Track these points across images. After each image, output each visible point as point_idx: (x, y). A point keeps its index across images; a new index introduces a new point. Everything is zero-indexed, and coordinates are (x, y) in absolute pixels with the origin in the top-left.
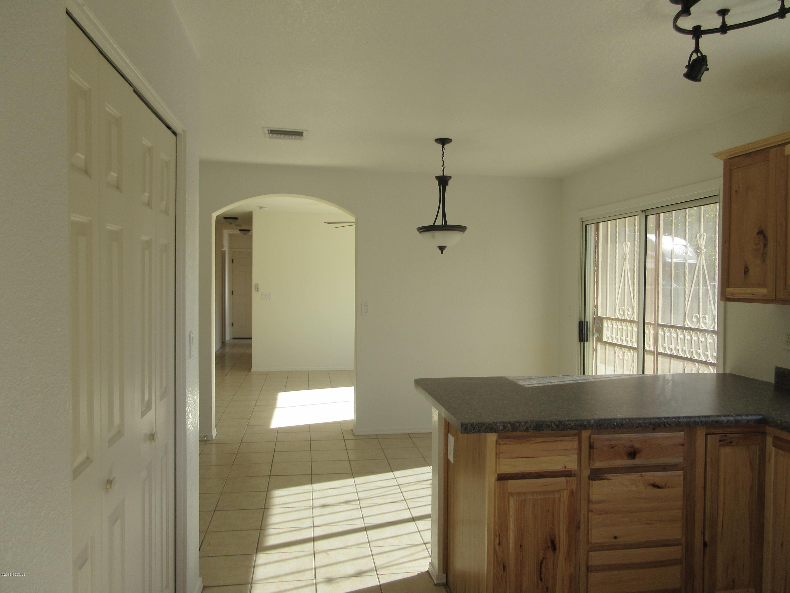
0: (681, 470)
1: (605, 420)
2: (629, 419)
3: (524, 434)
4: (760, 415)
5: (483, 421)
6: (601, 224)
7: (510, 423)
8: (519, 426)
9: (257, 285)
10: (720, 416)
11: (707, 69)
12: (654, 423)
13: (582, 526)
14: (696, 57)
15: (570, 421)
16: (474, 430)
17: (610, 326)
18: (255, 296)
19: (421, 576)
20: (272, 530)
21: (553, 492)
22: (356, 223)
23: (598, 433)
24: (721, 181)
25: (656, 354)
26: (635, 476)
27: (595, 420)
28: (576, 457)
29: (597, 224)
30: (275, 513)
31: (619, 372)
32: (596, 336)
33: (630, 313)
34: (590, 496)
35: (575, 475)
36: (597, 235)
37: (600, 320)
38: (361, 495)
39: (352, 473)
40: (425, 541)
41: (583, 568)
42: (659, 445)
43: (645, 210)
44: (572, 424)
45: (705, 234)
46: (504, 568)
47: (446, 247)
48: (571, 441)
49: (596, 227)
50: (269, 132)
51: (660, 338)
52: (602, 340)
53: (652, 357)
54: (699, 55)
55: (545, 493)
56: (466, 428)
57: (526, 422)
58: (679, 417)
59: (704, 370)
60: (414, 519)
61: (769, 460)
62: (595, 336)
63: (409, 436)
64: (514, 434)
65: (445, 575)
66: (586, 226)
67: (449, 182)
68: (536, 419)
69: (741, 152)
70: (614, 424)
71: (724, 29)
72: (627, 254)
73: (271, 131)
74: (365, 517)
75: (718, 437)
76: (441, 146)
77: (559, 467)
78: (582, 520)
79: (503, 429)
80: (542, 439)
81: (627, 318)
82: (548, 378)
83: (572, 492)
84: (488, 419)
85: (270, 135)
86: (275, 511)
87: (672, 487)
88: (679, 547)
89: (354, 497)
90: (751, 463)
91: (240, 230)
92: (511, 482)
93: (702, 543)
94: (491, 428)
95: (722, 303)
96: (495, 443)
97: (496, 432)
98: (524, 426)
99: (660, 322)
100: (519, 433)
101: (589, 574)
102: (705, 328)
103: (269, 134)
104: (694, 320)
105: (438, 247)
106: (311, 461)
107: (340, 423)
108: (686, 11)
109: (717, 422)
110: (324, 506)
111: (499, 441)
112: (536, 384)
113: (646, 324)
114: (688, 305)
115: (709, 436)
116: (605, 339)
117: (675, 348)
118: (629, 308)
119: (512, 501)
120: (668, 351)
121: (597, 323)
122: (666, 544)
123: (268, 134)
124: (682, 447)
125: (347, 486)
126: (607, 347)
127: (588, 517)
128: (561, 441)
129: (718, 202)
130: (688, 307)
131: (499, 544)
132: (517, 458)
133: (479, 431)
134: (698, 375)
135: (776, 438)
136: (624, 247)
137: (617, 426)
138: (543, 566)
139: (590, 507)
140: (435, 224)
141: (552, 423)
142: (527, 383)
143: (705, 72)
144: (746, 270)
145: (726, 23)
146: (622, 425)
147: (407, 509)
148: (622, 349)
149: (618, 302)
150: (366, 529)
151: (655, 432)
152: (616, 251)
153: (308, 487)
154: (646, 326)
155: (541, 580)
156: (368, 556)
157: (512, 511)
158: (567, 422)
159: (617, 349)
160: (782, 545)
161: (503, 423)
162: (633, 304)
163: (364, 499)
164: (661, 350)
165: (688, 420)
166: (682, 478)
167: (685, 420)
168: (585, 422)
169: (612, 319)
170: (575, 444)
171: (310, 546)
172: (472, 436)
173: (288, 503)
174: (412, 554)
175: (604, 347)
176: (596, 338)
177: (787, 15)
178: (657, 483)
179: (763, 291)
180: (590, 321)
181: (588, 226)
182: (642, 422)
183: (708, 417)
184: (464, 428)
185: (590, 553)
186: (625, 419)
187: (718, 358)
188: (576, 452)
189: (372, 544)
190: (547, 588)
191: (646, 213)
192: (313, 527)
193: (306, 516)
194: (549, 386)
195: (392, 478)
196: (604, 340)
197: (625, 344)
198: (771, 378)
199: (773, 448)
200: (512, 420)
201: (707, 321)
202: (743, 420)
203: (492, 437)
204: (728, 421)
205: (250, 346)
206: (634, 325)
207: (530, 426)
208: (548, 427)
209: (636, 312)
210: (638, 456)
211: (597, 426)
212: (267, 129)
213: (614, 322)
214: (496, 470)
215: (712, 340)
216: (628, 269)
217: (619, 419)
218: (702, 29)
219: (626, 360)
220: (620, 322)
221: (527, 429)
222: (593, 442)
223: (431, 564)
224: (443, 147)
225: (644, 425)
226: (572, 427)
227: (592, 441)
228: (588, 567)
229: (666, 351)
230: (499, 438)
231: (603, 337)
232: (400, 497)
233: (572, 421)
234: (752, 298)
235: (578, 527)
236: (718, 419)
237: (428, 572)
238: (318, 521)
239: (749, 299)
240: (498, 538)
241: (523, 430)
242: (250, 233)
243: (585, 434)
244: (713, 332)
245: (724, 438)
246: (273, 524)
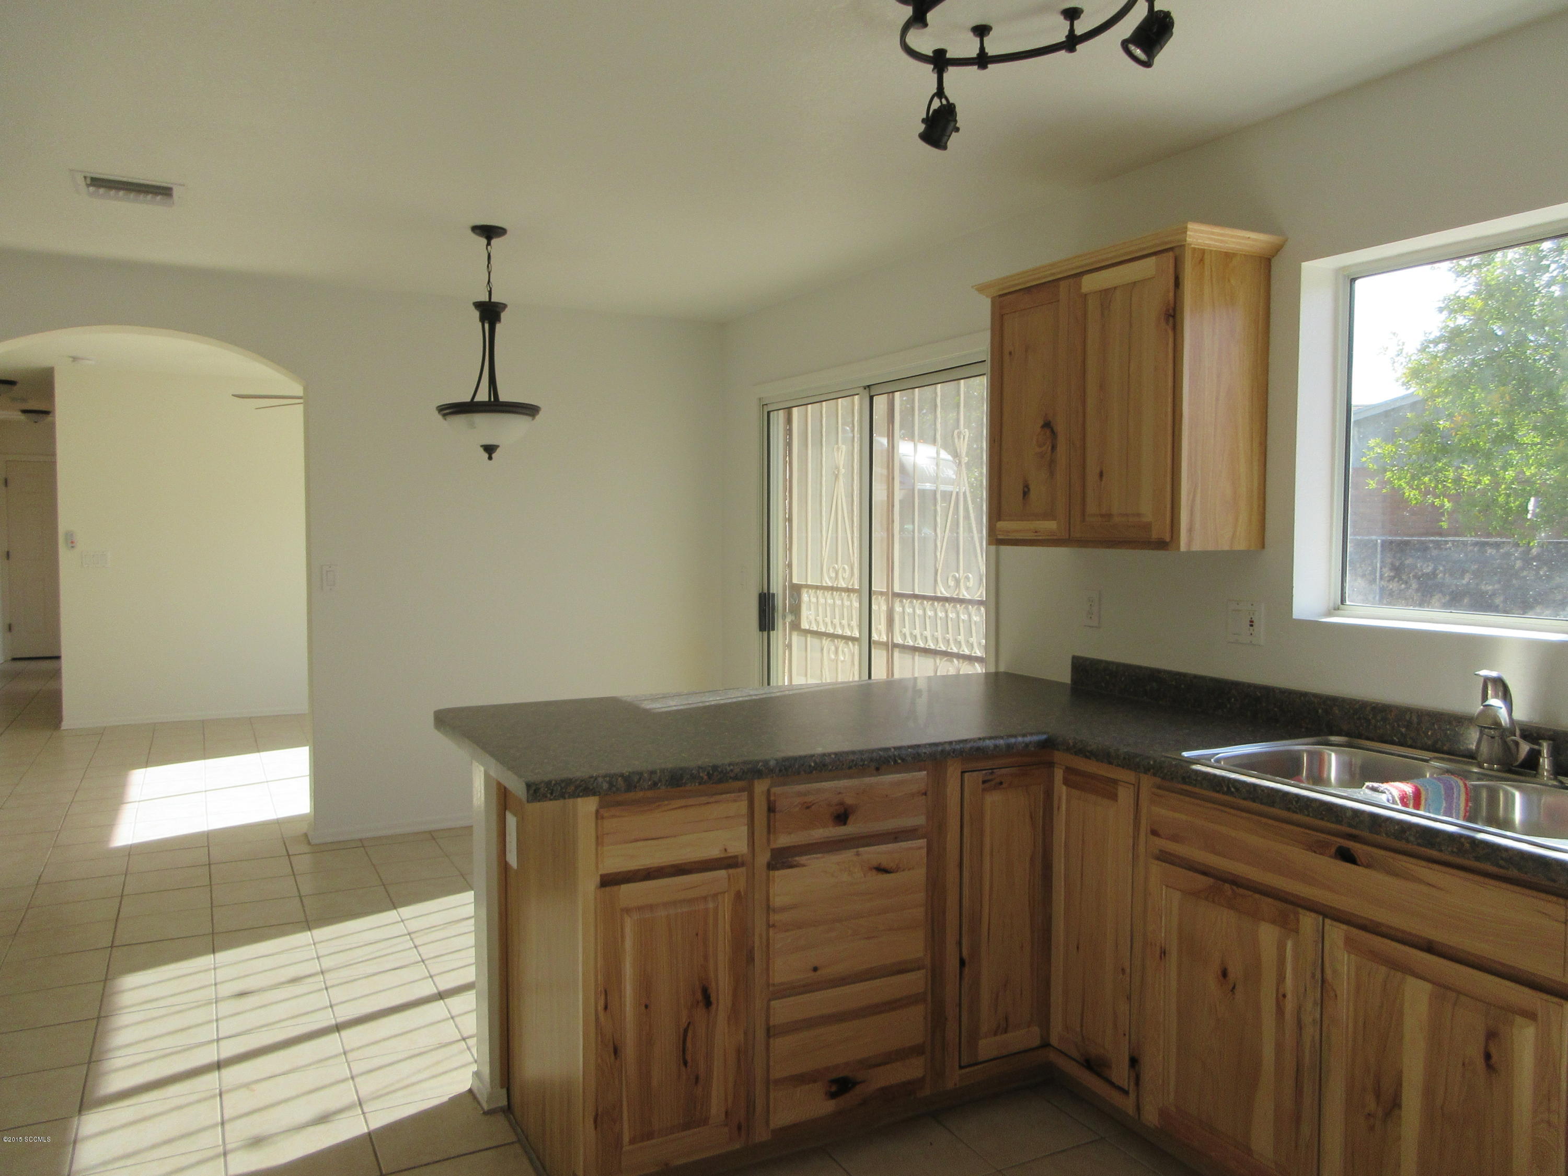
0: (923, 838)
1: (795, 759)
2: (836, 754)
3: (650, 794)
4: (1044, 733)
5: (571, 776)
6: (795, 410)
7: (622, 775)
8: (640, 779)
9: (72, 535)
10: (984, 739)
11: (957, 130)
12: (878, 757)
13: (757, 955)
14: (940, 104)
15: (733, 766)
16: (552, 794)
17: (814, 600)
18: (66, 560)
19: (456, 1101)
20: (117, 1060)
21: (705, 898)
22: (307, 400)
23: (785, 784)
24: (987, 336)
25: (891, 647)
26: (848, 855)
27: (776, 760)
28: (744, 829)
29: (789, 409)
30: (126, 1023)
31: (828, 678)
32: (790, 621)
33: (847, 575)
34: (771, 899)
35: (743, 865)
36: (789, 432)
37: (796, 590)
38: (327, 963)
39: (307, 921)
40: (465, 1035)
41: (760, 1034)
42: (887, 796)
43: (869, 386)
44: (737, 770)
45: (966, 430)
46: (616, 1051)
47: (497, 447)
48: (735, 801)
49: (786, 413)
50: (89, 181)
51: (897, 618)
52: (800, 627)
53: (885, 653)
54: (944, 102)
55: (690, 901)
56: (536, 791)
57: (652, 773)
58: (919, 746)
59: (967, 669)
60: (441, 996)
61: (1058, 808)
62: (789, 619)
63: (432, 836)
64: (631, 795)
65: (504, 1091)
66: (769, 413)
67: (503, 315)
68: (671, 766)
69: (1018, 284)
70: (810, 766)
71: (982, 60)
72: (841, 467)
73: (93, 179)
74: (337, 1004)
75: (979, 776)
76: (485, 241)
77: (714, 853)
78: (757, 945)
79: (610, 789)
80: (682, 802)
81: (843, 584)
82: (698, 695)
83: (738, 895)
84: (579, 771)
85: (92, 189)
86: (123, 1019)
87: (909, 870)
88: (920, 974)
89: (315, 967)
90: (1031, 817)
91: (25, 412)
92: (624, 888)
93: (958, 961)
94: (584, 788)
95: (993, 548)
96: (594, 816)
97: (594, 795)
98: (650, 780)
99: (897, 589)
100: (640, 794)
101: (771, 1041)
102: (968, 597)
103: (88, 186)
104: (952, 583)
105: (482, 446)
106: (212, 906)
107: (279, 822)
108: (919, 19)
109: (978, 749)
110: (242, 994)
111: (602, 811)
112: (675, 706)
113: (874, 594)
114: (941, 556)
115: (966, 775)
116: (805, 625)
117: (922, 635)
118: (846, 567)
119: (629, 925)
120: (910, 641)
121: (791, 596)
122: (901, 969)
123: (85, 187)
124: (924, 797)
125: (296, 948)
126: (809, 639)
127: (768, 940)
128: (716, 802)
129: (984, 374)
130: (942, 562)
131: (606, 1008)
132: (636, 840)
133: (562, 796)
134: (957, 676)
135: (1069, 770)
136: (836, 454)
137: (815, 768)
138: (687, 1039)
139: (771, 918)
140: (475, 400)
141: (701, 770)
142: (658, 705)
143: (953, 133)
144: (1026, 490)
145: (987, 51)
146: (824, 765)
147: (426, 978)
148: (834, 641)
149: (826, 554)
150: (338, 1028)
151: (879, 775)
152: (821, 461)
153: (206, 960)
154: (873, 598)
155: (685, 1063)
156: (344, 1080)
157: (628, 944)
158: (727, 766)
159: (826, 642)
160: (1078, 948)
161: (609, 777)
162: (852, 558)
163: (332, 970)
164: (900, 639)
165: (934, 749)
166: (924, 851)
167: (928, 750)
168: (760, 764)
169: (817, 588)
170: (742, 806)
171: (211, 1080)
172: (550, 807)
173: (157, 999)
174: (438, 1063)
175: (803, 639)
176: (790, 623)
177: (1078, 47)
178: (885, 864)
179: (1051, 525)
180: (779, 592)
181: (772, 414)
182: (857, 758)
183: (965, 741)
184: (531, 792)
185: (772, 1003)
186: (830, 754)
187: (986, 647)
188: (745, 820)
189: (351, 1056)
190: (697, 1079)
191: (870, 391)
192: (218, 1040)
193: (200, 1021)
194: (699, 708)
195: (394, 921)
196: (803, 627)
197: (840, 632)
198: (1064, 676)
199: (1064, 788)
200: (626, 771)
201: (971, 584)
202: (1019, 743)
203: (587, 806)
204: (996, 746)
205: (56, 674)
206: (854, 597)
207: (660, 781)
208: (693, 777)
209: (856, 571)
210: (851, 819)
211: (780, 771)
212: (83, 174)
213: (820, 593)
214: (597, 867)
215: (978, 617)
216: (843, 494)
217: (819, 755)
218: (948, 56)
219: (842, 662)
220: (830, 592)
221: (655, 784)
222: (775, 801)
223: (477, 1074)
224: (489, 244)
225: (862, 763)
226: (737, 775)
227: (772, 798)
228: (768, 1030)
229: (906, 641)
230: (602, 806)
231: (802, 621)
232: (413, 956)
233: (737, 764)
234: (1035, 538)
235: (751, 959)
236: (981, 744)
237: (470, 1091)
238: (227, 1028)
239: (1030, 540)
240: (603, 997)
241: (646, 787)
242: (49, 418)
243: (760, 787)
244: (980, 603)
245: (990, 777)
246: (120, 1048)
